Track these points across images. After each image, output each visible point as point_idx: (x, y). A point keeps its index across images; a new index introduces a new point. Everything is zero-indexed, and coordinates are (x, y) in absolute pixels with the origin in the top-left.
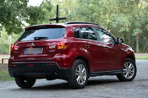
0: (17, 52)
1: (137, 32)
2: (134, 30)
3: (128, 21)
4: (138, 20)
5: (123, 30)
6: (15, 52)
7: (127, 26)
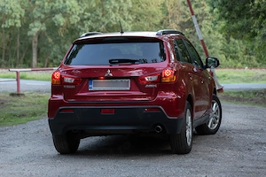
0: (73, 87)
1: (36, 28)
2: (31, 25)
3: (19, 6)
4: (39, 6)
5: (10, 24)
6: (69, 87)
7: (18, 16)
